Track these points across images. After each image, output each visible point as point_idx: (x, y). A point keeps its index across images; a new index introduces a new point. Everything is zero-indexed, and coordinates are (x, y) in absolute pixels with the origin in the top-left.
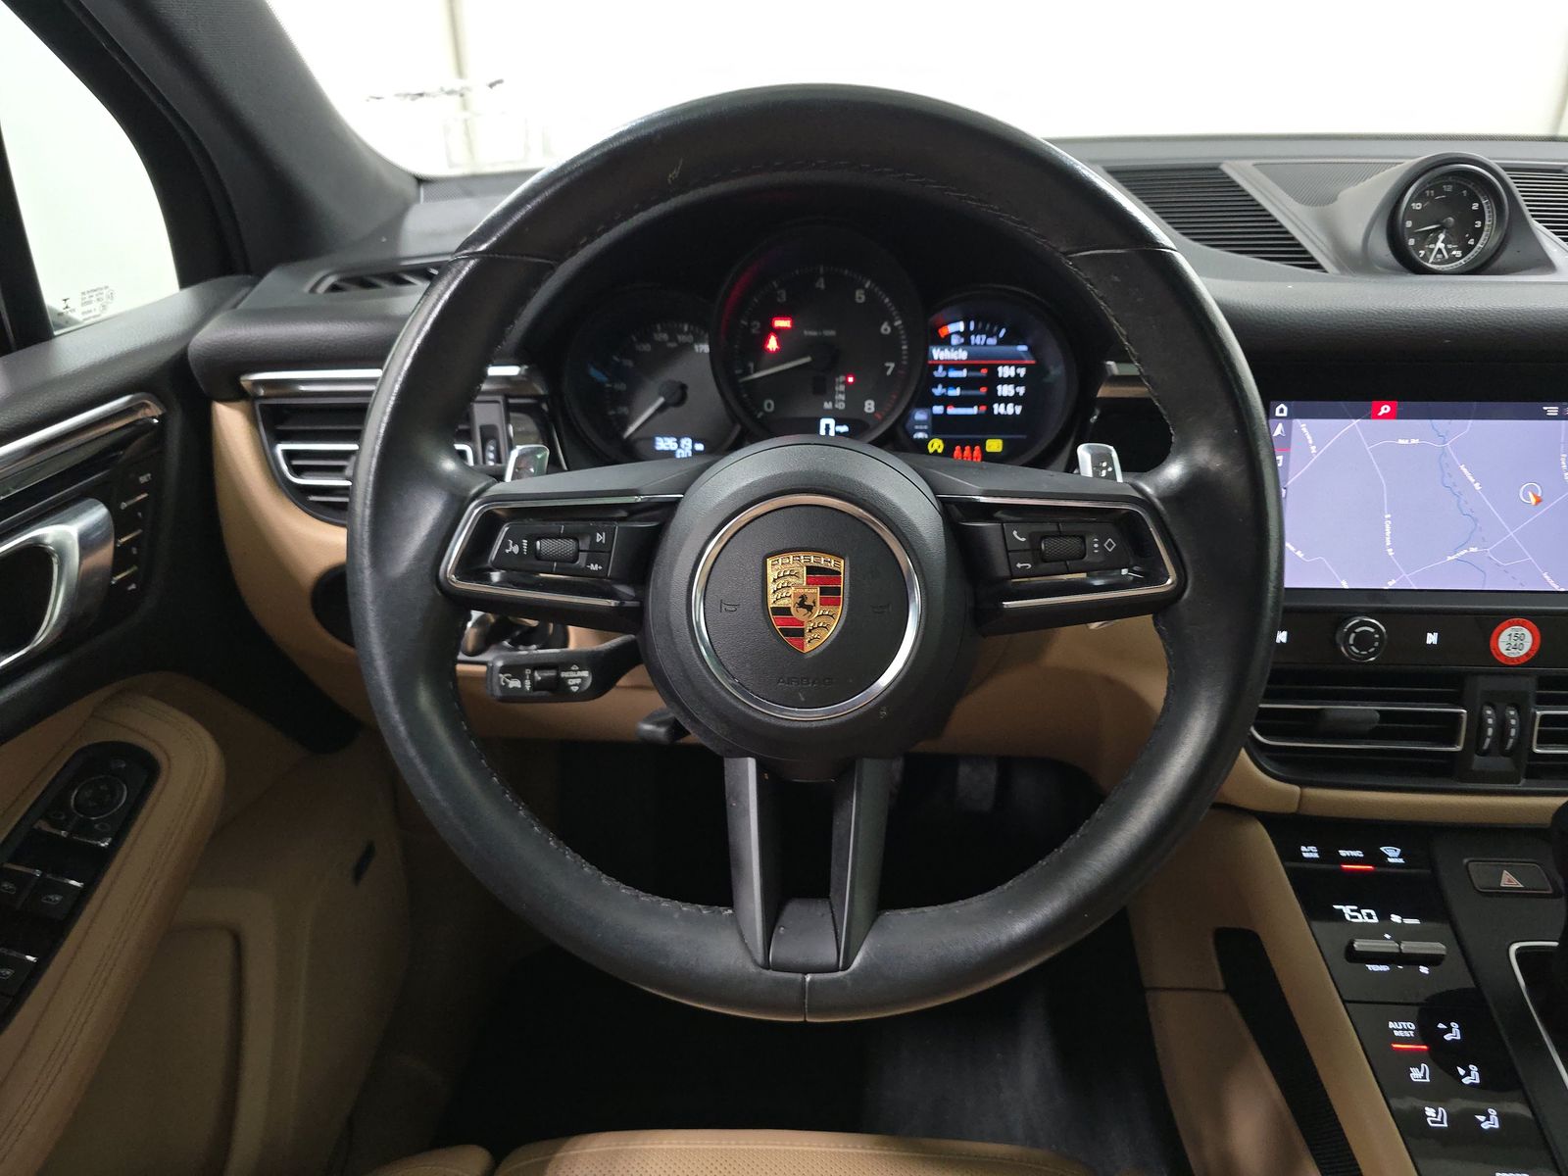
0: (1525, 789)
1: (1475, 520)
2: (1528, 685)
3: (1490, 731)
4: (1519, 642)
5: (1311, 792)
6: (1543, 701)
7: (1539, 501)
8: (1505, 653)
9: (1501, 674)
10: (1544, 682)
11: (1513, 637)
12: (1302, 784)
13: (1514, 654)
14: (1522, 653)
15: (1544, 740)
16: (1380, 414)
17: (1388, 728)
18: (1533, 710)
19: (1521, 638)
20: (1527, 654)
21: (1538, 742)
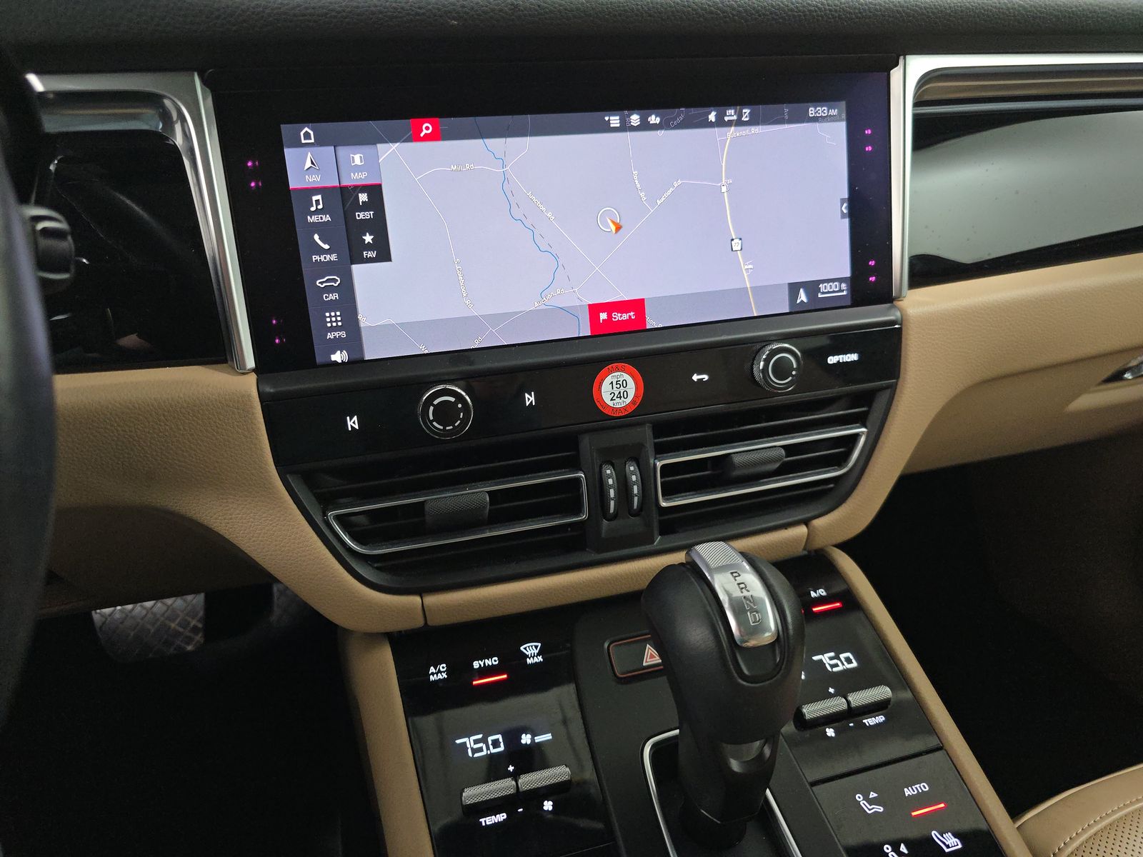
0: (661, 547)
1: (556, 257)
2: (646, 435)
3: (612, 493)
4: (622, 389)
5: (432, 600)
6: (661, 450)
7: (618, 228)
8: (611, 404)
9: (613, 428)
10: (660, 429)
11: (615, 385)
12: (420, 592)
13: (620, 403)
14: (628, 401)
15: (669, 491)
16: (422, 135)
17: (505, 507)
18: (652, 461)
19: (625, 383)
20: (633, 402)
21: (663, 495)
